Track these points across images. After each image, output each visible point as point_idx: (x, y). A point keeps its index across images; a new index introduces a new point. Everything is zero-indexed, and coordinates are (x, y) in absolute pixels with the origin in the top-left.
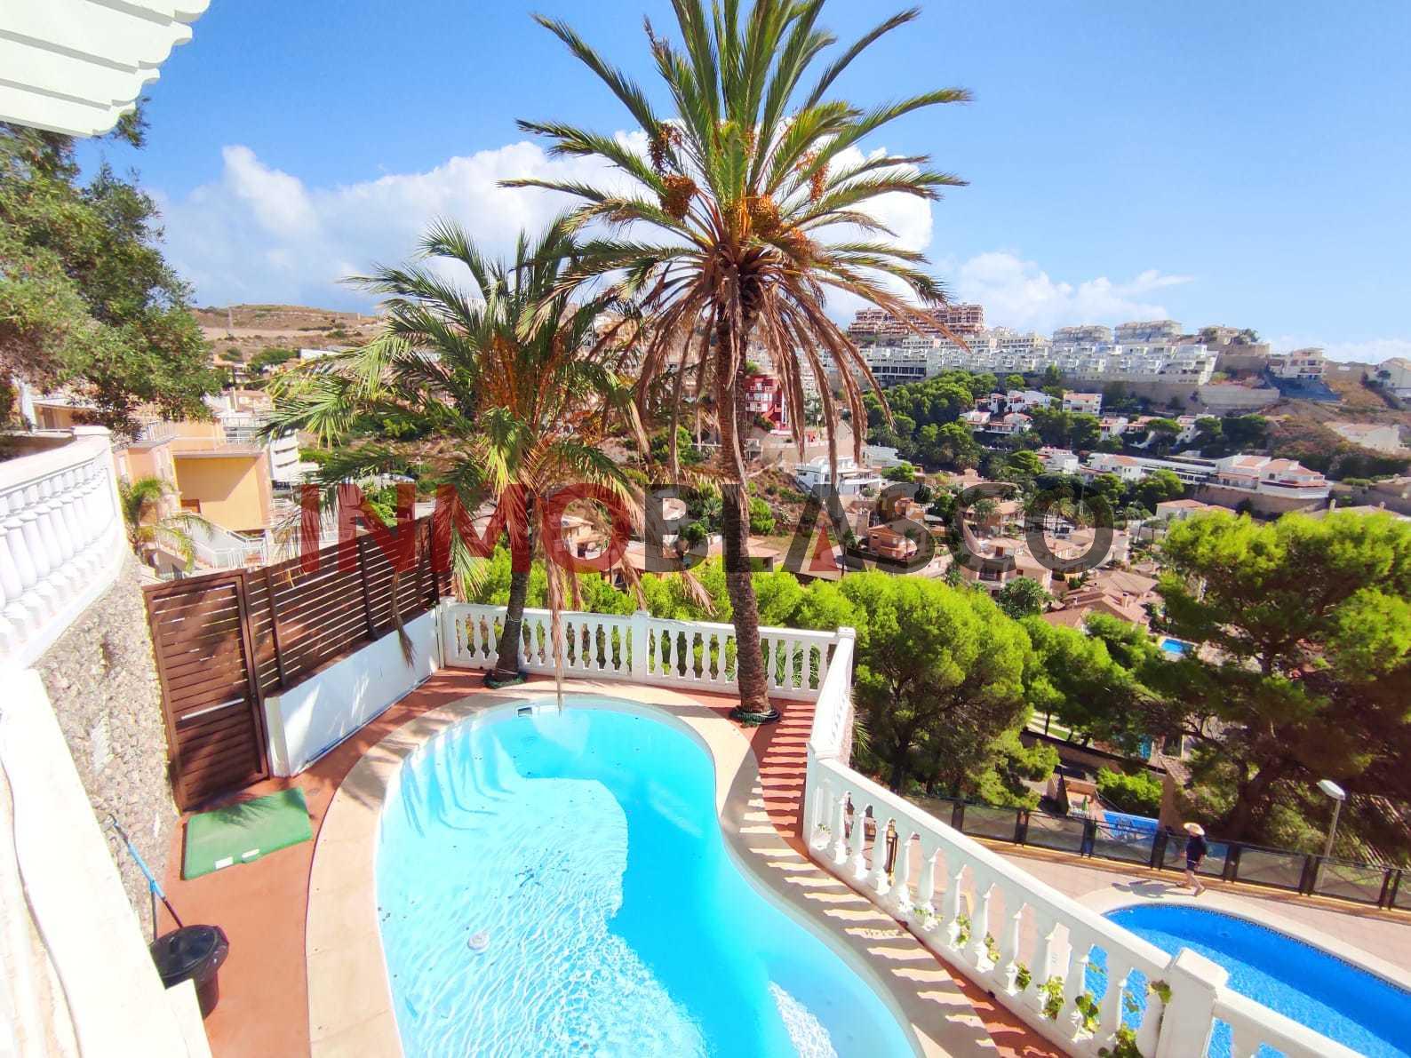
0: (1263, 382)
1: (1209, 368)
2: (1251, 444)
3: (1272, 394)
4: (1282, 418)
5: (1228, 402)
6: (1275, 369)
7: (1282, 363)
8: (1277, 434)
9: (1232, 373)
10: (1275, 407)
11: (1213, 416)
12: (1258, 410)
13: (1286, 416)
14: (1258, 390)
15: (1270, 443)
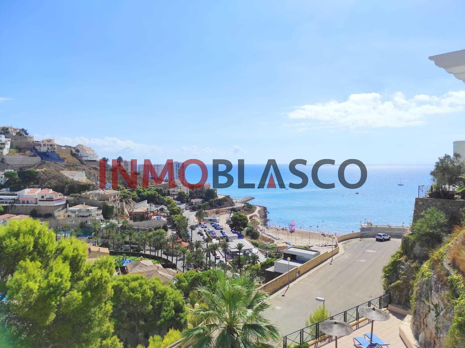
0: (33, 154)
1: (8, 146)
2: (33, 183)
3: (38, 159)
4: (43, 170)
5: (19, 163)
6: (38, 148)
7: (40, 145)
8: (42, 177)
9: (19, 149)
10: (40, 165)
11: (13, 171)
12: (33, 167)
13: (45, 169)
14: (31, 158)
15: (40, 181)
